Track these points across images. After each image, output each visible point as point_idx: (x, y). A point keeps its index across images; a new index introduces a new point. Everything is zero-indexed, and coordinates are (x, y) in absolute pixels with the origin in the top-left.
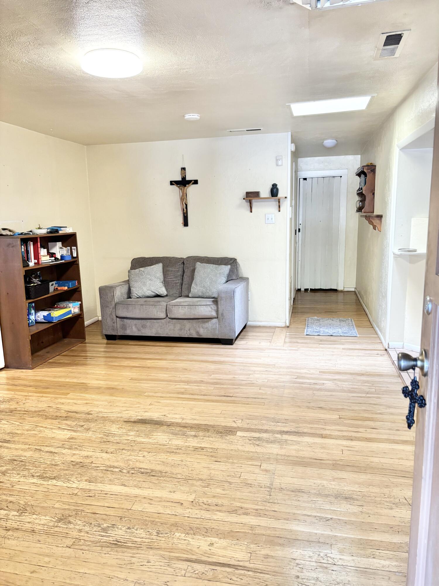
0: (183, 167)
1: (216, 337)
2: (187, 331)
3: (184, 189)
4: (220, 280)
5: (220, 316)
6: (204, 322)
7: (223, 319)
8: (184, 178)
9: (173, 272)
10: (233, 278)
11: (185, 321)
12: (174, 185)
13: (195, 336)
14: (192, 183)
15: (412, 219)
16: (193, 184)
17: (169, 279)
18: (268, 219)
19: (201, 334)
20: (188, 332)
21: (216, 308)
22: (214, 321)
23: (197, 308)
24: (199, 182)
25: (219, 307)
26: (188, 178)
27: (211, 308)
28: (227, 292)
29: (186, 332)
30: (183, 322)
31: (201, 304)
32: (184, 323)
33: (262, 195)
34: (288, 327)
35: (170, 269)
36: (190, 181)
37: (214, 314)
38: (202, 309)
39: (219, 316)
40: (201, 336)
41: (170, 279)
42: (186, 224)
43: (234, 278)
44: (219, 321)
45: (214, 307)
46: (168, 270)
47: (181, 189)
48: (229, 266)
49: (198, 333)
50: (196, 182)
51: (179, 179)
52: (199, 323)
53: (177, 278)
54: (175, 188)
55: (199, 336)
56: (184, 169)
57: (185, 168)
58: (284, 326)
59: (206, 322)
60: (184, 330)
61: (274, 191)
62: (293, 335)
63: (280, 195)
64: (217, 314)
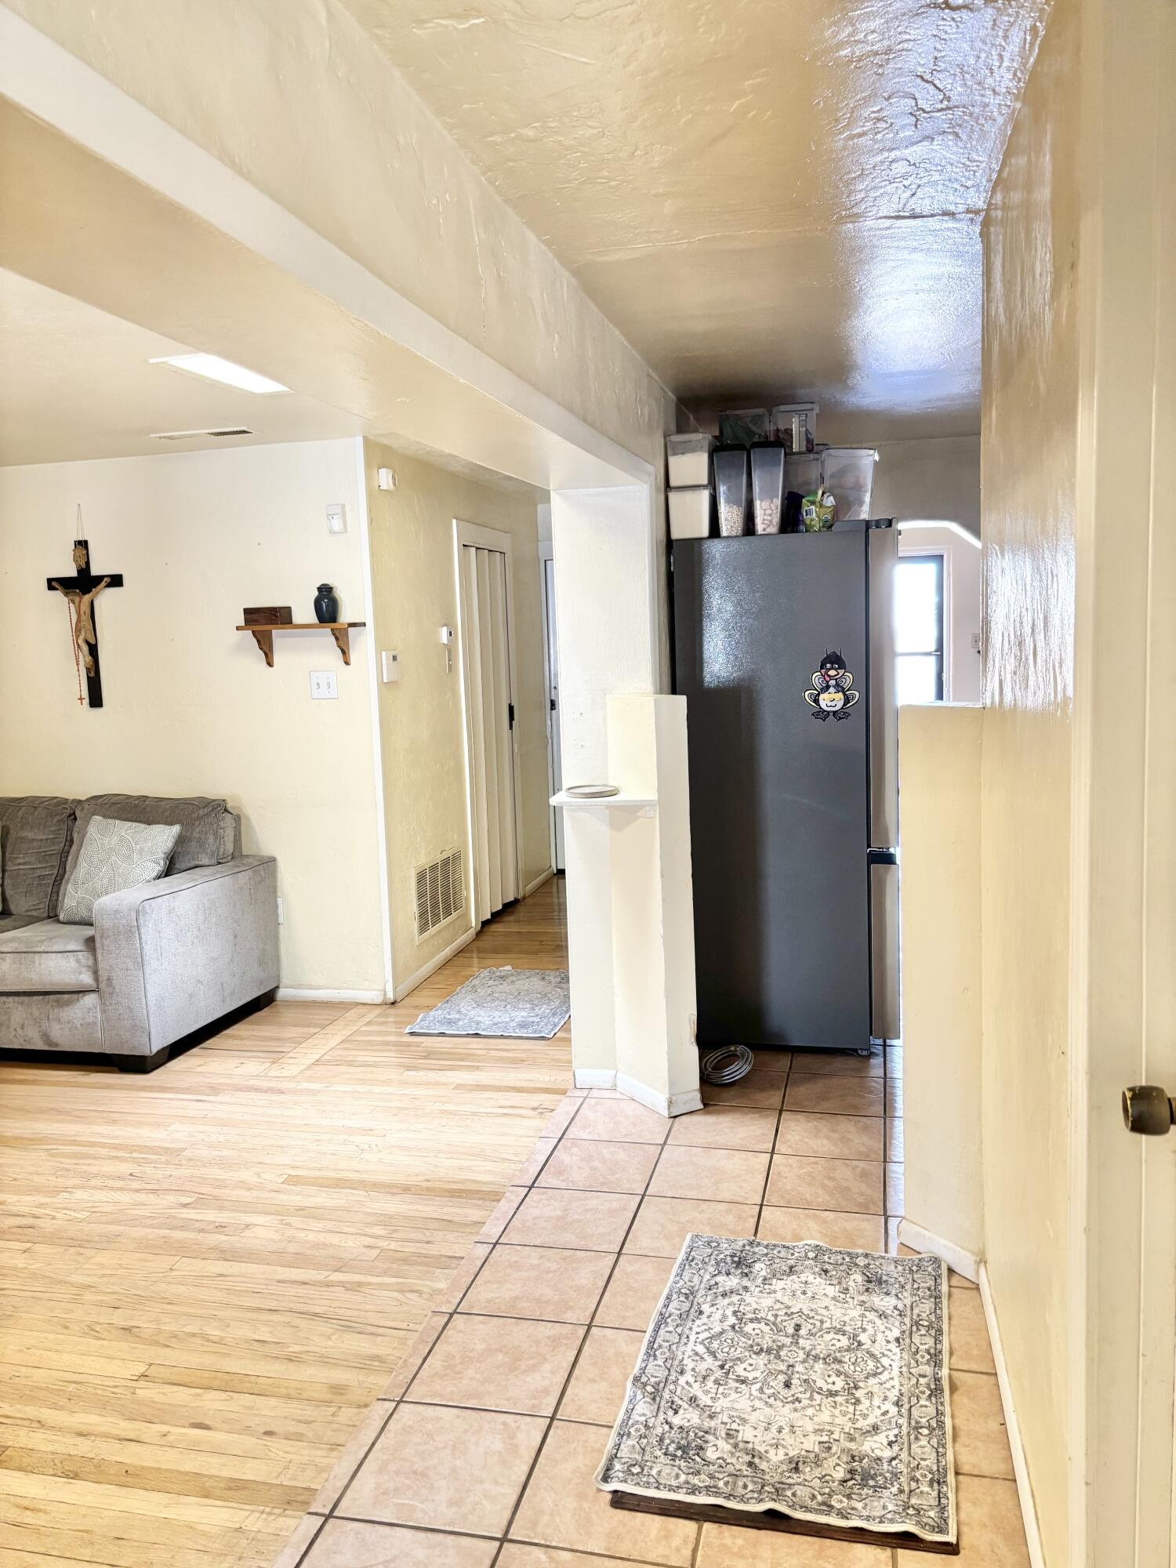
0: (81, 538)
1: (97, 1050)
2: (15, 1030)
3: (80, 602)
4: (138, 871)
5: (103, 986)
6: (61, 1005)
7: (111, 994)
8: (84, 570)
9: (35, 844)
10: (200, 863)
11: (11, 999)
12: (56, 589)
13: (39, 1045)
14: (103, 584)
15: (607, 696)
16: (109, 585)
17: (20, 864)
18: (318, 684)
19: (55, 1040)
20: (20, 1032)
21: (90, 962)
22: (90, 1000)
23: (37, 962)
24: (125, 581)
25: (100, 957)
26: (95, 571)
27: (78, 961)
28: (117, 911)
29: (14, 1033)
30: (4, 1003)
31: (49, 949)
32: (7, 1005)
33: (297, 618)
34: (393, 1003)
35: (30, 835)
36: (100, 578)
37: (87, 979)
38: (51, 963)
39: (101, 986)
40: (57, 1045)
41: (25, 864)
42: (96, 700)
43: (205, 861)
44: (101, 998)
45: (85, 958)
46: (23, 838)
47: (73, 602)
48: (176, 829)
49: (46, 1037)
50: (116, 581)
51: (72, 572)
52: (48, 1007)
53: (47, 861)
54: (58, 596)
55: (50, 1045)
56: (83, 545)
57: (86, 542)
58: (379, 1000)
59: (68, 1003)
60: (8, 1027)
61: (327, 606)
62: (380, 1033)
63: (346, 616)
64: (97, 979)
